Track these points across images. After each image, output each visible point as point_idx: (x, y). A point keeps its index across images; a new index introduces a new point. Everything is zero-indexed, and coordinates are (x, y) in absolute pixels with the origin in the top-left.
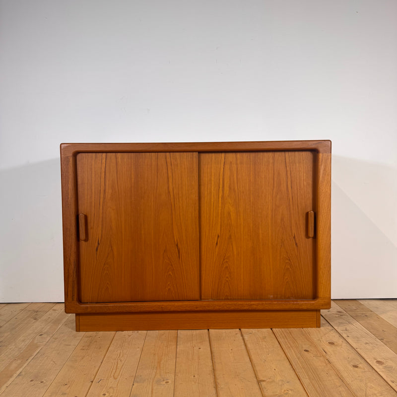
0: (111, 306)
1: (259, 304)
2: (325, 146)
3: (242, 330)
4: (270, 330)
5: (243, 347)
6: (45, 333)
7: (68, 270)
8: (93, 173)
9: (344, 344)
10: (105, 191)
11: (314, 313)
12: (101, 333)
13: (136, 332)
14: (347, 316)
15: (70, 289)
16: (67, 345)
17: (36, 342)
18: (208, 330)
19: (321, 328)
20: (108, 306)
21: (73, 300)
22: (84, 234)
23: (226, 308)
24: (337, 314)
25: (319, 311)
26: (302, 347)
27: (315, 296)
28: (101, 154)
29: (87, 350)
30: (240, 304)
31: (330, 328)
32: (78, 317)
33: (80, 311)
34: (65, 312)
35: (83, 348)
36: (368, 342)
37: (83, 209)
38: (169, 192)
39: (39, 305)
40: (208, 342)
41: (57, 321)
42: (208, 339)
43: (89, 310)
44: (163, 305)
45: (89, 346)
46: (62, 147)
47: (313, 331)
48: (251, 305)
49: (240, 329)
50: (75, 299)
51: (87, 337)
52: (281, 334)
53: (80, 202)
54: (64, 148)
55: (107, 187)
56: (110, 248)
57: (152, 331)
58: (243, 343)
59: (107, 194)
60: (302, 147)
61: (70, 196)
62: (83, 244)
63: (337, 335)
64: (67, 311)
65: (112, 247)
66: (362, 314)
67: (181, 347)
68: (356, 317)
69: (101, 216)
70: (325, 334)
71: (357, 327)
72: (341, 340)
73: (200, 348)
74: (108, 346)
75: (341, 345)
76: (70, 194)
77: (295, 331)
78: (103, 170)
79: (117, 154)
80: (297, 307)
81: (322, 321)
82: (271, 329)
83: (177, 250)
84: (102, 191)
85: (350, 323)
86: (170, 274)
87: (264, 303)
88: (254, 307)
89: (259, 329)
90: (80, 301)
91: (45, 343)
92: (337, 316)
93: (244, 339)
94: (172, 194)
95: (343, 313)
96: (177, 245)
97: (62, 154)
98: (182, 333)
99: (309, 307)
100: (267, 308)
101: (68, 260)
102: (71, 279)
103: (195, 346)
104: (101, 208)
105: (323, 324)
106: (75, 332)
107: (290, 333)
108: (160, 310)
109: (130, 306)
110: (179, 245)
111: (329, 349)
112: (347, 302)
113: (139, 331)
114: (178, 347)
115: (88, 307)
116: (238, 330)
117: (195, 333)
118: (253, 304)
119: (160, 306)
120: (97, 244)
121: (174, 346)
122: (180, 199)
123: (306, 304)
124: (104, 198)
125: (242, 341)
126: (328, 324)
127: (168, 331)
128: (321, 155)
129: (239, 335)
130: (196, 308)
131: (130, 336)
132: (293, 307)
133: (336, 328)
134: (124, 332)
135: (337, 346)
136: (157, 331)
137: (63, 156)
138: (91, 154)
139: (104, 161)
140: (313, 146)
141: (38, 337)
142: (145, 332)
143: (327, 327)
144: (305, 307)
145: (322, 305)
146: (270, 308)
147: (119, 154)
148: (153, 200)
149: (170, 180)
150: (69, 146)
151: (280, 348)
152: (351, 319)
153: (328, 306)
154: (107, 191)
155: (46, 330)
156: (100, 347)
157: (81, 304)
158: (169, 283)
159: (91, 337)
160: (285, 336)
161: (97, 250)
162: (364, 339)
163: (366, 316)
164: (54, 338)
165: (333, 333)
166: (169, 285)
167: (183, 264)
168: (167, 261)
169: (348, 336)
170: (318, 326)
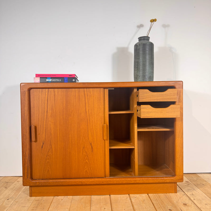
0: (51, 182)
1: (141, 180)
2: (179, 85)
3: (130, 195)
4: (147, 195)
5: (132, 207)
6: (11, 198)
7: (25, 160)
8: (40, 100)
9: (193, 205)
10: (47, 111)
11: (174, 184)
12: (45, 198)
13: (66, 197)
14: (191, 184)
15: (26, 171)
16: (23, 207)
17: (4, 204)
18: (110, 195)
19: (178, 193)
20: (49, 182)
21: (28, 177)
22: (34, 138)
23: (120, 182)
24: (186, 183)
25: (176, 183)
26: (167, 207)
28: (45, 89)
29: (35, 210)
30: (129, 180)
31: (183, 193)
32: (31, 188)
33: (32, 185)
34: (23, 185)
35: (33, 209)
36: (207, 203)
37: (34, 123)
38: (86, 112)
39: (9, 178)
40: (110, 204)
41: (19, 190)
42: (110, 202)
43: (37, 184)
44: (82, 181)
45: (37, 207)
46: (21, 85)
47: (172, 195)
48: (136, 180)
49: (129, 195)
50: (29, 177)
51: (36, 200)
52: (154, 198)
53: (32, 118)
54: (23, 86)
55: (49, 110)
56: (50, 146)
57: (76, 196)
58: (131, 205)
59: (48, 113)
60: (165, 85)
61: (26, 115)
62: (34, 144)
63: (188, 199)
64: (24, 185)
65: (51, 146)
66: (201, 183)
67: (93, 208)
68: (197, 185)
69: (45, 126)
70: (180, 198)
71: (198, 193)
72: (190, 202)
73: (105, 209)
74: (49, 207)
75: (191, 206)
76: (26, 114)
77: (162, 195)
78: (46, 99)
79: (55, 89)
80: (163, 181)
81: (178, 189)
82: (148, 194)
83: (91, 147)
84: (46, 112)
85: (194, 189)
86: (87, 162)
87: (144, 179)
88: (138, 182)
89: (140, 195)
90: (32, 178)
91: (9, 205)
92: (186, 184)
93: (131, 202)
94: (88, 113)
95: (189, 182)
96: (91, 144)
97: (21, 89)
98: (94, 198)
99: (170, 181)
100: (145, 182)
101: (24, 153)
102: (26, 165)
103: (102, 207)
104: (45, 121)
105: (179, 190)
106: (29, 197)
107: (159, 197)
108: (81, 184)
109: (62, 182)
110: (92, 144)
111: (184, 208)
112: (190, 175)
113: (68, 196)
114: (92, 207)
115: (37, 182)
116: (128, 195)
117: (102, 198)
118: (137, 180)
119: (80, 181)
120: (42, 144)
121: (89, 207)
122: (93, 116)
123: (168, 179)
124: (47, 116)
125: (131, 203)
126: (181, 191)
127: (86, 196)
129: (129, 199)
130: (103, 182)
131: (62, 200)
132: (161, 181)
133: (186, 193)
134: (59, 197)
135: (188, 206)
136: (79, 196)
137: (22, 90)
138: (39, 89)
139: (47, 93)
140: (172, 85)
141: (6, 201)
142: (72, 197)
143: (181, 193)
144: (168, 181)
145: (178, 180)
146: (147, 182)
147: (56, 89)
148: (76, 117)
149: (87, 105)
150: (25, 85)
151: (154, 208)
152: (195, 187)
153: (181, 180)
154: (48, 111)
155: (11, 196)
156: (44, 208)
157: (33, 181)
158: (86, 167)
159: (39, 200)
160: (156, 199)
161: (42, 147)
162: (204, 201)
163: (203, 184)
164: (16, 202)
165: (185, 197)
166: (86, 168)
167: (95, 156)
168: (85, 154)
169: (194, 199)
170: (176, 192)
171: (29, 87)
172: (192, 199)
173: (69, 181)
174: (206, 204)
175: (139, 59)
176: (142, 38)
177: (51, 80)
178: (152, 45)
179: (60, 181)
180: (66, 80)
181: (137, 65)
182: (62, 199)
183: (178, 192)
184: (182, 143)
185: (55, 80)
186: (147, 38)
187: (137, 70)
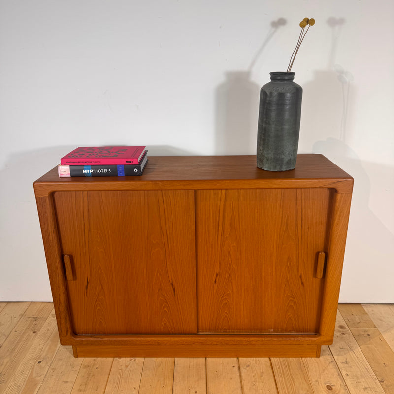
0: (106, 341)
1: (258, 341)
2: (346, 186)
3: (240, 358)
6: (44, 359)
7: (59, 309)
8: (75, 211)
9: (343, 390)
12: (99, 361)
13: (133, 359)
14: (348, 334)
15: (63, 325)
16: (65, 382)
17: (34, 375)
18: (206, 358)
19: (321, 358)
20: (103, 340)
21: (67, 331)
22: (71, 275)
24: (338, 331)
25: (320, 346)
27: (317, 332)
28: (82, 192)
29: (84, 390)
31: (330, 357)
32: (75, 348)
33: (75, 343)
34: (61, 344)
35: (81, 388)
36: (367, 386)
38: (162, 232)
43: (84, 343)
44: (159, 340)
45: (86, 384)
46: (36, 186)
49: (238, 358)
50: (69, 334)
51: (84, 367)
52: (279, 368)
53: (63, 241)
54: (39, 187)
55: (92, 227)
56: (101, 287)
57: (149, 358)
61: (51, 238)
62: (72, 284)
63: (337, 372)
65: (102, 285)
67: (177, 388)
68: (357, 337)
69: (88, 255)
70: (324, 370)
71: (357, 357)
72: (340, 381)
73: (196, 392)
75: (339, 392)
76: (51, 236)
78: (86, 209)
82: (270, 358)
83: (172, 288)
84: (87, 229)
85: (351, 348)
86: (165, 311)
87: (264, 339)
90: (75, 333)
91: (43, 377)
94: (165, 233)
95: (345, 328)
96: (172, 284)
98: (180, 363)
102: (63, 317)
103: (191, 387)
106: (73, 358)
107: (288, 366)
109: (126, 341)
110: (175, 284)
113: (137, 358)
115: (83, 340)
116: (236, 359)
117: (192, 363)
119: (155, 341)
120: (86, 283)
121: (170, 388)
122: (175, 239)
127: (166, 358)
129: (236, 369)
131: (127, 367)
133: (336, 357)
134: (122, 359)
135: (335, 392)
136: (154, 359)
138: (70, 192)
139: (85, 199)
141: (37, 366)
142: (143, 360)
143: (327, 356)
155: (44, 354)
157: (75, 337)
158: (164, 318)
159: (89, 366)
160: (283, 372)
161: (87, 288)
162: (364, 380)
163: (369, 335)
164: (52, 369)
165: (332, 369)
166: (164, 320)
167: (180, 302)
168: (162, 299)
169: (347, 375)
170: (318, 356)
171: (50, 191)
172: (344, 373)
173: (137, 340)
174: (366, 388)
175: (268, 123)
177: (93, 171)
178: (298, 91)
179: (121, 340)
180: (121, 170)
181: (264, 135)
182: (127, 365)
183: (323, 355)
185: (99, 171)
187: (263, 145)
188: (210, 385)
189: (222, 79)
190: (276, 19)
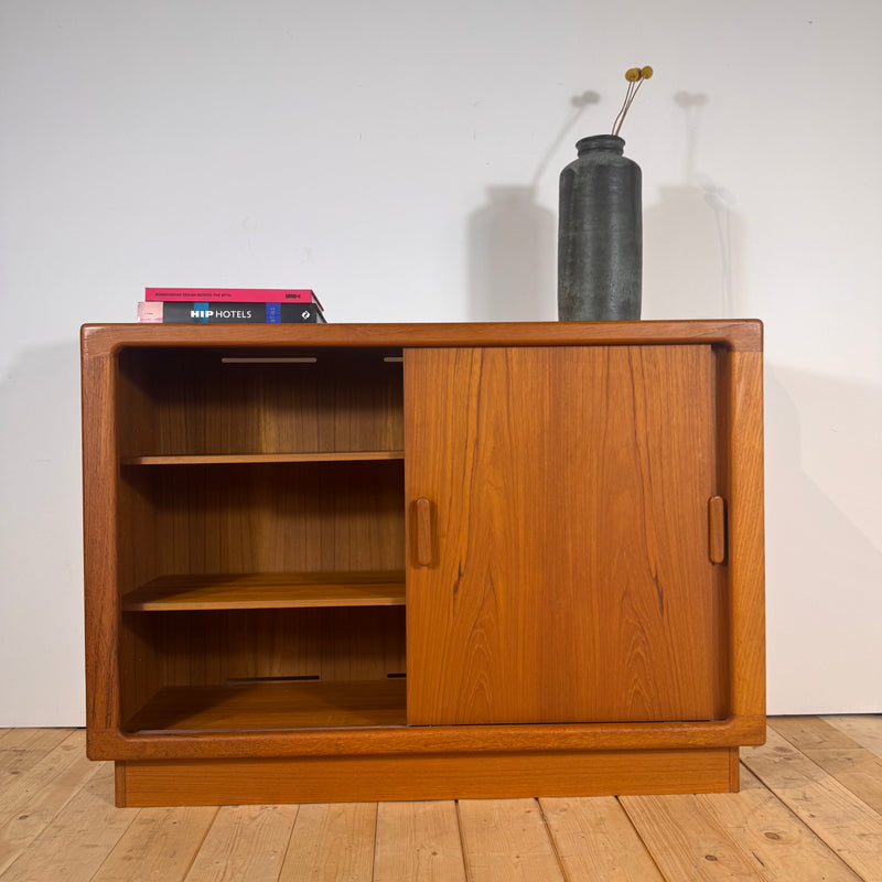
0: (206, 743)
1: (586, 734)
2: (748, 335)
3: (542, 799)
4: (611, 799)
5: (548, 848)
6: (35, 812)
7: (97, 648)
9: (807, 839)
11: (725, 755)
12: (180, 811)
13: (270, 807)
14: (799, 758)
15: (101, 697)
16: (88, 846)
17: (7, 836)
18: (456, 801)
19: (740, 793)
20: (198, 743)
21: (108, 724)
23: (501, 746)
24: (776, 755)
25: (736, 749)
26: (700, 848)
27: (725, 713)
29: (139, 859)
30: (538, 736)
31: (763, 791)
32: (119, 768)
33: (125, 755)
34: (88, 756)
35: (130, 854)
36: (866, 832)
39: (30, 734)
40: (458, 834)
41: (70, 779)
42: (455, 827)
43: (149, 752)
44: (339, 739)
45: (145, 848)
46: (86, 333)
47: (720, 800)
48: (567, 736)
49: (537, 799)
50: (114, 724)
51: (142, 822)
52: (643, 811)
54: (92, 335)
57: (311, 805)
58: (547, 838)
60: (689, 336)
61: (103, 459)
63: (785, 814)
64: (93, 754)
66: (839, 754)
67: (385, 851)
68: (823, 763)
70: (753, 811)
71: (830, 791)
72: (797, 826)
73: (435, 854)
74: (197, 847)
75: (799, 842)
76: (103, 453)
77: (676, 801)
80: (681, 741)
81: (744, 775)
82: (616, 797)
85: (811, 778)
87: (599, 730)
88: (573, 742)
89: (586, 799)
91: (30, 839)
92: (777, 760)
93: (547, 826)
95: (791, 751)
97: (86, 350)
98: (391, 811)
99: (712, 741)
100: (606, 744)
101: (95, 621)
102: (103, 673)
103: (422, 847)
105: (747, 782)
106: (112, 809)
107: (665, 807)
108: (332, 751)
109: (256, 742)
111: (767, 850)
112: (796, 723)
113: (280, 806)
114: (378, 848)
115: (145, 743)
116: (532, 800)
117: (421, 811)
118: (571, 735)
119: (332, 740)
121: (368, 848)
123: (702, 732)
125: (544, 832)
126: (758, 784)
127: (354, 804)
128: (737, 358)
129: (535, 815)
130: (426, 746)
131: (254, 819)
132: (673, 741)
133: (778, 792)
134: (241, 807)
135: (788, 843)
136: (324, 806)
137: (86, 355)
140: (718, 335)
141: (14, 824)
142: (293, 807)
143: (757, 791)
144: (700, 741)
145: (745, 736)
146: (614, 744)
150: (102, 331)
151: (642, 851)
152: (814, 770)
153: (758, 738)
155: (37, 805)
156: (175, 852)
157: (128, 737)
159: (153, 820)
160: (653, 815)
162: (854, 823)
163: (849, 759)
164: (55, 827)
165: (772, 808)
169: (813, 816)
170: (735, 787)
171: (116, 342)
172: (803, 814)
173: (284, 740)
174: (864, 835)
175: (578, 228)
176: (594, 144)
177: (212, 313)
179: (244, 741)
180: (273, 312)
181: (573, 255)
182: (253, 816)
183: (745, 788)
184: (761, 578)
185: (227, 314)
186: (612, 143)
187: (572, 274)
188: (468, 841)
189: (480, 199)
190: (580, 93)
